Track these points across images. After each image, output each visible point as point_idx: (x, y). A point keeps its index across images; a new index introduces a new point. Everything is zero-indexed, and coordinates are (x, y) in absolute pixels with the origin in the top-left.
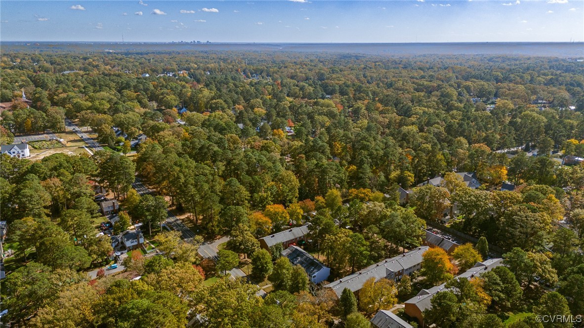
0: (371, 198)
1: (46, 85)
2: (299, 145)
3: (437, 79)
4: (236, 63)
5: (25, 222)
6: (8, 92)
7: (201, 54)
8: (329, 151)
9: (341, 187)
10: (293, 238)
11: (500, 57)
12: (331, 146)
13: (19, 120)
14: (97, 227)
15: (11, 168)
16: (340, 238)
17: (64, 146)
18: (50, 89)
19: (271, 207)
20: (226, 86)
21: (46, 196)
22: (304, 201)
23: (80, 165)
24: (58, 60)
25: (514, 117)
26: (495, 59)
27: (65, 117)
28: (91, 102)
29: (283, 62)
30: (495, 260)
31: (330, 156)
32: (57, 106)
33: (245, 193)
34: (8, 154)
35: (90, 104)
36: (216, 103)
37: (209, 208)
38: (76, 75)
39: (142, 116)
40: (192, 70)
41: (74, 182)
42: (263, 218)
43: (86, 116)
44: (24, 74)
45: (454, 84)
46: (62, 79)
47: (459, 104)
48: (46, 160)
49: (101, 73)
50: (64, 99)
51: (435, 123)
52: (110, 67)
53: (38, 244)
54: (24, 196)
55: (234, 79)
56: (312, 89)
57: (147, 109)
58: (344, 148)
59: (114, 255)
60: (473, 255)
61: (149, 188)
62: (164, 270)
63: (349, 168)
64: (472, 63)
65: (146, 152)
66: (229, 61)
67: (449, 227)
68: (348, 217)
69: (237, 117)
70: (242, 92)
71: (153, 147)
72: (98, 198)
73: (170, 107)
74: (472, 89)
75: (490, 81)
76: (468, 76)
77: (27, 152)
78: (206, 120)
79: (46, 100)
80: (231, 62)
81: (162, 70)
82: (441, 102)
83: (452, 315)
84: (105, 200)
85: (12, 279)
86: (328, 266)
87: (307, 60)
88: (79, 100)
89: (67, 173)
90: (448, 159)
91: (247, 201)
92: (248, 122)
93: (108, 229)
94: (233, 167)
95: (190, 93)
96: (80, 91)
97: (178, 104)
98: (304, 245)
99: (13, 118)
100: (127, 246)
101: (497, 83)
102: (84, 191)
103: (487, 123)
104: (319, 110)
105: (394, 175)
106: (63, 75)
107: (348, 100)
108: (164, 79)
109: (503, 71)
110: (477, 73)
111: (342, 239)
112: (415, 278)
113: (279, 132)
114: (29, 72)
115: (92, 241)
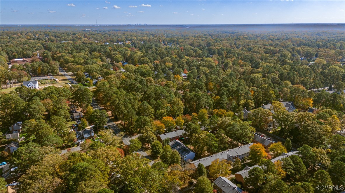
0: (225, 115)
1: (51, 49)
2: (188, 84)
3: (280, 46)
4: (159, 37)
5: (31, 122)
6: (30, 53)
7: (141, 32)
8: (205, 88)
9: (209, 108)
10: (177, 136)
11: (324, 33)
12: (206, 84)
13: (34, 68)
14: (70, 127)
15: (27, 93)
16: (201, 136)
17: (57, 83)
18: (53, 51)
19: (165, 118)
20: (151, 50)
21: (43, 109)
22: (185, 115)
23: (62, 92)
24: (59, 35)
25: (325, 69)
26: (320, 34)
27: (59, 67)
28: (73, 58)
29: (187, 36)
30: (294, 152)
31: (205, 90)
32: (56, 60)
33: (152, 110)
34: (27, 86)
35: (73, 60)
36: (144, 60)
37: (130, 118)
38: (68, 43)
39: (101, 66)
40: (133, 41)
41: (58, 102)
42: (160, 124)
43: (70, 66)
44: (40, 43)
45: (290, 49)
46: (60, 46)
47: (291, 61)
48: (45, 89)
49: (82, 42)
50: (60, 57)
51: (273, 72)
52: (87, 39)
53: (35, 133)
54: (31, 108)
55: (156, 46)
56: (201, 51)
57: (104, 63)
58: (215, 86)
59: (77, 142)
60: (281, 149)
61: (101, 107)
62: (99, 149)
63: (215, 97)
64: (305, 36)
65: (100, 86)
66: (156, 35)
67: (272, 133)
69: (155, 68)
70: (160, 53)
71: (104, 84)
72: (72, 111)
73: (118, 62)
74: (301, 52)
75: (313, 47)
76: (300, 44)
77: (37, 85)
78: (136, 69)
79: (50, 57)
80: (157, 36)
81: (116, 41)
82: (279, 60)
83: (260, 181)
84: (76, 112)
85: (20, 150)
86: (194, 152)
87: (202, 34)
88: (67, 57)
89: (55, 97)
90: (277, 94)
91: (152, 115)
92: (160, 70)
93: (76, 128)
94: (147, 95)
95: (129, 54)
96: (69, 52)
97: (123, 60)
98: (183, 140)
99: (31, 67)
100: (85, 137)
101: (318, 48)
102: (63, 106)
103: (306, 73)
104: (204, 64)
105: (242, 102)
106: (61, 43)
107: (222, 58)
108: (116, 46)
109: (324, 41)
110: (307, 42)
111: (202, 137)
112: (245, 161)
113: (177, 76)
114: (43, 42)
115: (65, 133)
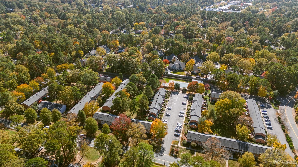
0: (68, 67)
10: (39, 98)
12: (33, 44)
16: (67, 91)
19: (20, 87)
22: (36, 78)
25: (113, 14)
30: (127, 80)
47: (88, 9)
51: (81, 22)
58: (41, 44)
60: (118, 81)
63: (50, 54)
67: (105, 71)
68: (64, 79)
82: (79, 9)
86: (64, 105)
90: (94, 40)
98: (46, 99)
103: (103, 19)
104: (11, 21)
105: (73, 53)
112: (101, 96)
